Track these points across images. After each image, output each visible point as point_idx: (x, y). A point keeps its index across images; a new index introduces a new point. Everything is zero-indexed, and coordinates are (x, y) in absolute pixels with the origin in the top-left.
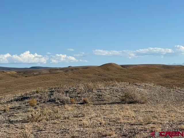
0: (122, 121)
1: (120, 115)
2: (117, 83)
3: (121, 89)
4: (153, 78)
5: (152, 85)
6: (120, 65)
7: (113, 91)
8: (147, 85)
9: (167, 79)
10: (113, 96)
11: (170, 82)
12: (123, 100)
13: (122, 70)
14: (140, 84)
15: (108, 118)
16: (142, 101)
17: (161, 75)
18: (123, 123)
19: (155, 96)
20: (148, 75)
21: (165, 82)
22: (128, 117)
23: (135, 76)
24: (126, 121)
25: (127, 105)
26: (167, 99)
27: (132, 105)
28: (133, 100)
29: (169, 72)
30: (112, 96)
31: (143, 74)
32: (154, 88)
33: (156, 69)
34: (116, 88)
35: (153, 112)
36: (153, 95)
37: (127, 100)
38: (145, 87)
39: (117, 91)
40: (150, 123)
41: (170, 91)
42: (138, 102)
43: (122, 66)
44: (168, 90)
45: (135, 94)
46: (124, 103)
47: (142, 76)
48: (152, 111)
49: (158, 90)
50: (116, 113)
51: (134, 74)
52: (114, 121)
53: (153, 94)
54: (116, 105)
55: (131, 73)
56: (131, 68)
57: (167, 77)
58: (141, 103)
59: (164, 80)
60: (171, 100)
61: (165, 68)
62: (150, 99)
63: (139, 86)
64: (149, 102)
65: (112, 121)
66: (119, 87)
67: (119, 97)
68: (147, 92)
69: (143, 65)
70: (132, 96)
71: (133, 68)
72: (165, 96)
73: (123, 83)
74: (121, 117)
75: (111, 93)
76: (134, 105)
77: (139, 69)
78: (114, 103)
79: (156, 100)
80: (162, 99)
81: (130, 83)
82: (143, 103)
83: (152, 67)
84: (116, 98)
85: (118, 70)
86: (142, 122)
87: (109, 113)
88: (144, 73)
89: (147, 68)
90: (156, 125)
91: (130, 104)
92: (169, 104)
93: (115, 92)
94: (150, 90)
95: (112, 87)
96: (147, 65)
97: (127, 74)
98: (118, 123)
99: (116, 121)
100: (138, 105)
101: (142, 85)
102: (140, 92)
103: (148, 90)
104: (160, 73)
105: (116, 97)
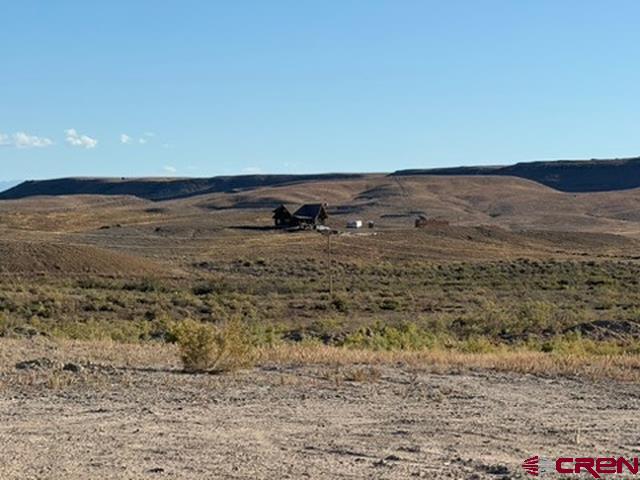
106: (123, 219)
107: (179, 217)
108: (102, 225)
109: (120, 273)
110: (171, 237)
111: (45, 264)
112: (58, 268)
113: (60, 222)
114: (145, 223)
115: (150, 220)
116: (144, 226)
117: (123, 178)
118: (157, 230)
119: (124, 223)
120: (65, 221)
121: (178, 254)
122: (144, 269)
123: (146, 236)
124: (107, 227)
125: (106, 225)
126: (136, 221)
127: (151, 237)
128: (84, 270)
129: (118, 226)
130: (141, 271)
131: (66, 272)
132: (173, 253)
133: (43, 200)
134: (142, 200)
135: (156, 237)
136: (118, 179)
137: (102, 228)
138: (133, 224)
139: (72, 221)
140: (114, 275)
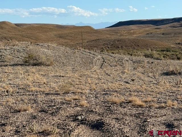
0: (33, 89)
1: (27, 80)
2: (17, 42)
3: (23, 49)
4: (47, 37)
5: (55, 45)
6: (14, 24)
7: (14, 51)
8: (50, 46)
9: (60, 39)
10: (15, 57)
11: (64, 42)
12: (26, 62)
13: (16, 29)
14: (42, 44)
15: (15, 85)
16: (48, 63)
17: (55, 35)
18: (35, 91)
19: (60, 57)
20: (42, 35)
21: (59, 42)
22: (38, 82)
23: (29, 36)
24: (37, 89)
25: (32, 67)
26: (73, 61)
27: (37, 67)
28: (37, 62)
29: (63, 32)
30: (13, 57)
31: (37, 34)
32: (57, 49)
33: (50, 29)
34: (17, 48)
35: (64, 77)
36: (58, 57)
37: (32, 62)
38: (48, 47)
39: (18, 51)
40: (68, 93)
41: (75, 52)
42: (43, 64)
43: (16, 25)
44: (72, 51)
45: (40, 56)
46: (28, 65)
47: (36, 35)
48: (63, 75)
49: (62, 51)
50: (22, 78)
51: (28, 33)
52: (22, 88)
53: (58, 55)
54: (19, 67)
55: (25, 32)
56: (25, 27)
57: (61, 37)
58: (46, 66)
59: (58, 39)
60: (78, 62)
61: (58, 28)
62: (55, 61)
63: (42, 46)
64: (55, 64)
65: (20, 89)
66: (20, 46)
67: (21, 58)
68: (51, 53)
69: (37, 24)
70: (36, 58)
71: (27, 27)
72: (70, 58)
73: (24, 42)
74: (31, 84)
75: (12, 54)
76: (39, 67)
77: (33, 28)
78: (17, 64)
79: (62, 62)
80: (68, 61)
81: (31, 43)
82: (49, 65)
83: (46, 27)
84: (18, 59)
85: (12, 29)
86: (57, 91)
87: (14, 77)
88: (38, 32)
89: (41, 27)
90: (77, 95)
91: (35, 66)
92: (76, 67)
93: (16, 52)
94: (54, 51)
95: (13, 47)
96: (41, 24)
97: (22, 33)
98: (29, 91)
99: (25, 89)
100: (43, 68)
101: (45, 45)
102: (43, 53)
103: (51, 50)
104: (54, 33)
105: (18, 57)
106: (152, 31)
107: (168, 30)
108: (147, 33)
109: (156, 47)
110: (167, 36)
111: (135, 45)
112: (139, 46)
113: (135, 33)
114: (159, 32)
115: (160, 31)
116: (159, 33)
117: (147, 20)
118: (163, 34)
119: (153, 32)
120: (136, 32)
121: (170, 41)
122: (163, 45)
123: (160, 36)
124: (148, 34)
125: (148, 33)
126: (156, 32)
127: (161, 36)
128: (146, 46)
129: (151, 33)
130: (162, 46)
131: (141, 47)
132: (169, 41)
133: (125, 27)
134: (153, 26)
135: (163, 36)
136: (146, 20)
137: (147, 34)
138: (156, 33)
139: (138, 32)
140: (155, 47)
